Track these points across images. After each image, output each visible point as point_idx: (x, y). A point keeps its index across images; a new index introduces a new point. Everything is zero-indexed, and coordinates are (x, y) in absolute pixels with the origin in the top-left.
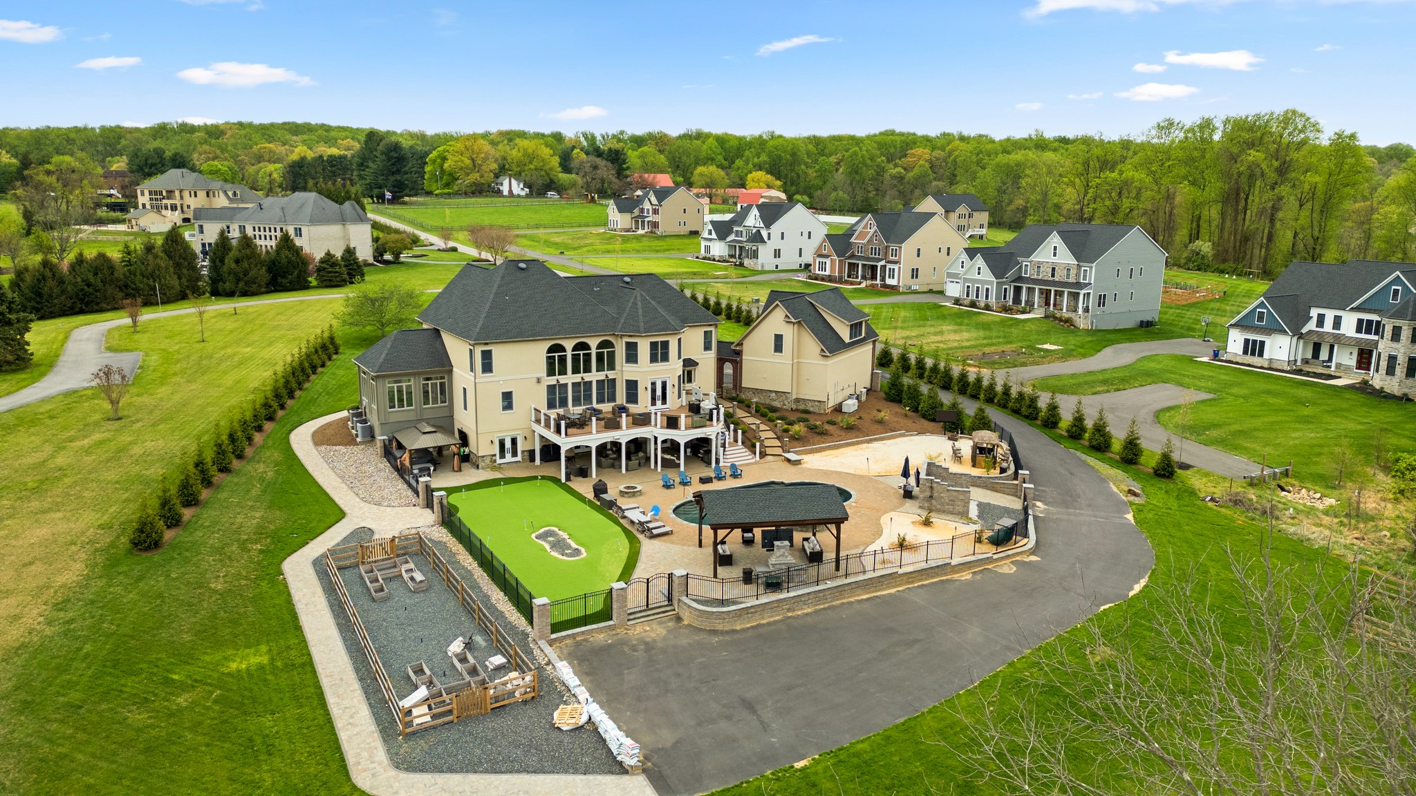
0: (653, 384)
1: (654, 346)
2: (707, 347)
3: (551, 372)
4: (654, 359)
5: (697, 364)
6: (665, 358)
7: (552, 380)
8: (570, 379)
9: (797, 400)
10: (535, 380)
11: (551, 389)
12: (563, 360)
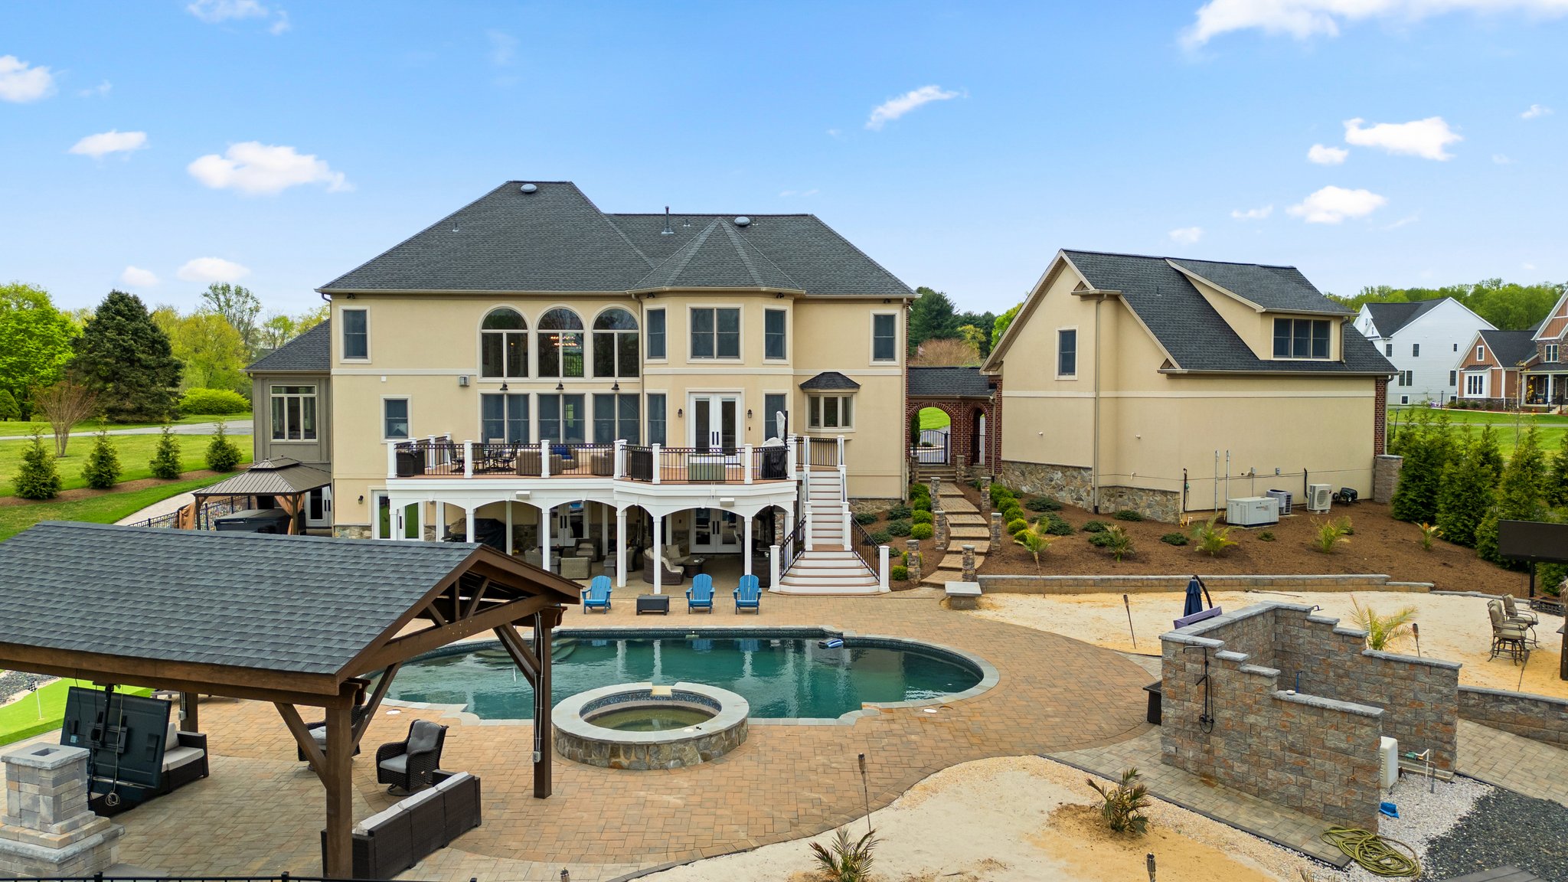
0: (702, 408)
1: (700, 318)
2: (883, 350)
3: (492, 367)
4: (701, 348)
5: (857, 386)
6: (730, 348)
7: (493, 385)
8: (533, 385)
9: (1116, 491)
10: (456, 381)
11: (492, 403)
12: (519, 344)
